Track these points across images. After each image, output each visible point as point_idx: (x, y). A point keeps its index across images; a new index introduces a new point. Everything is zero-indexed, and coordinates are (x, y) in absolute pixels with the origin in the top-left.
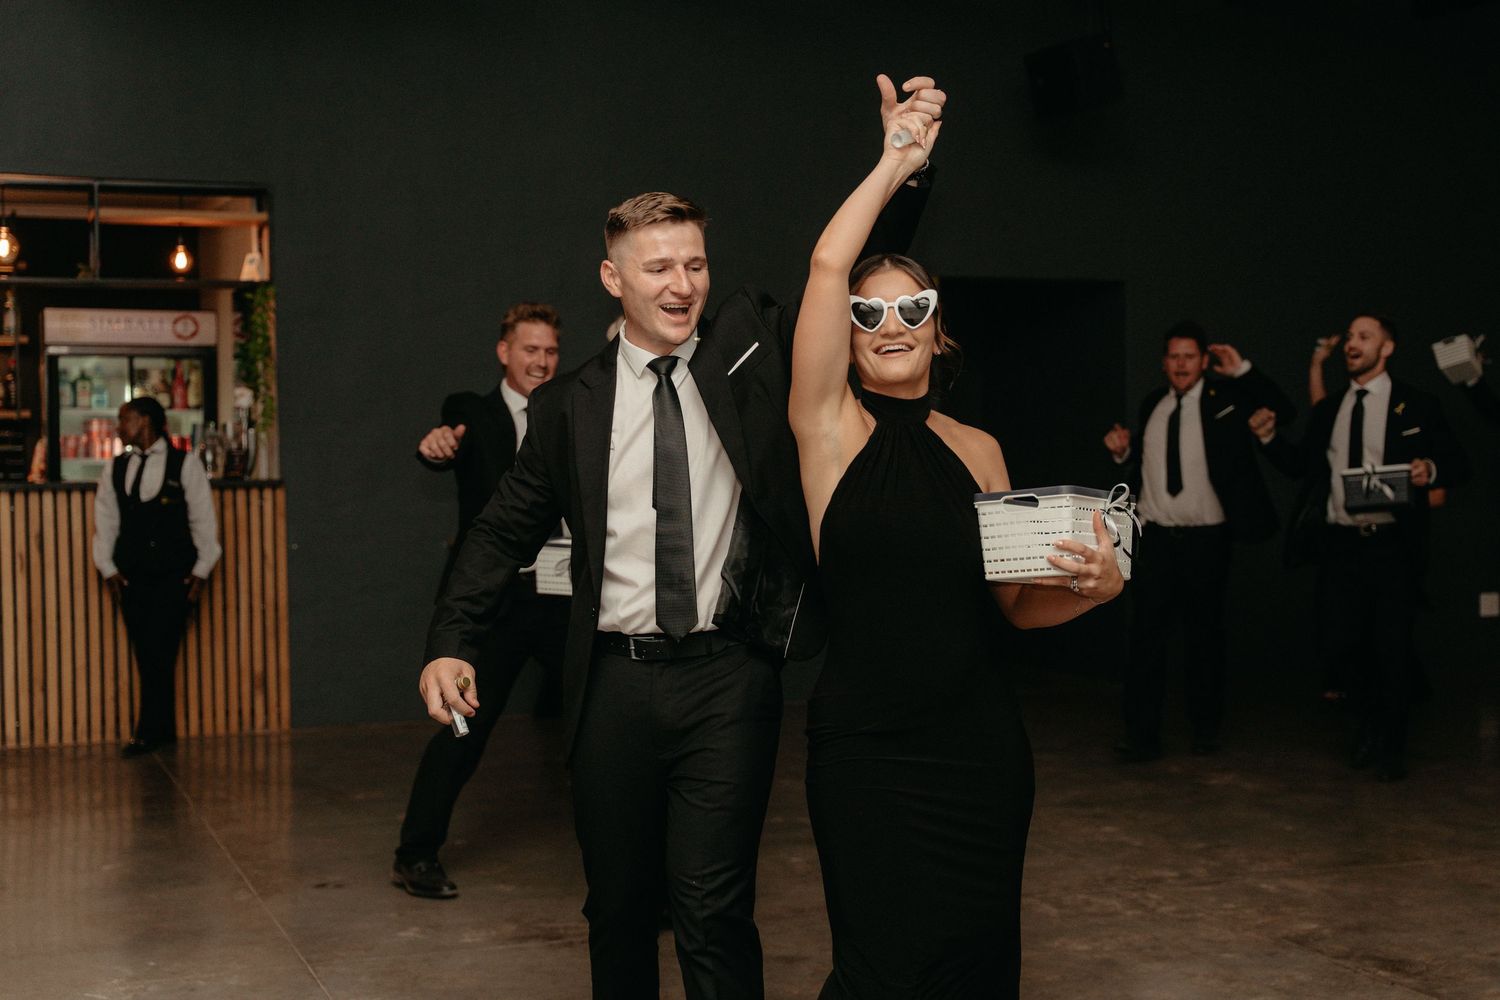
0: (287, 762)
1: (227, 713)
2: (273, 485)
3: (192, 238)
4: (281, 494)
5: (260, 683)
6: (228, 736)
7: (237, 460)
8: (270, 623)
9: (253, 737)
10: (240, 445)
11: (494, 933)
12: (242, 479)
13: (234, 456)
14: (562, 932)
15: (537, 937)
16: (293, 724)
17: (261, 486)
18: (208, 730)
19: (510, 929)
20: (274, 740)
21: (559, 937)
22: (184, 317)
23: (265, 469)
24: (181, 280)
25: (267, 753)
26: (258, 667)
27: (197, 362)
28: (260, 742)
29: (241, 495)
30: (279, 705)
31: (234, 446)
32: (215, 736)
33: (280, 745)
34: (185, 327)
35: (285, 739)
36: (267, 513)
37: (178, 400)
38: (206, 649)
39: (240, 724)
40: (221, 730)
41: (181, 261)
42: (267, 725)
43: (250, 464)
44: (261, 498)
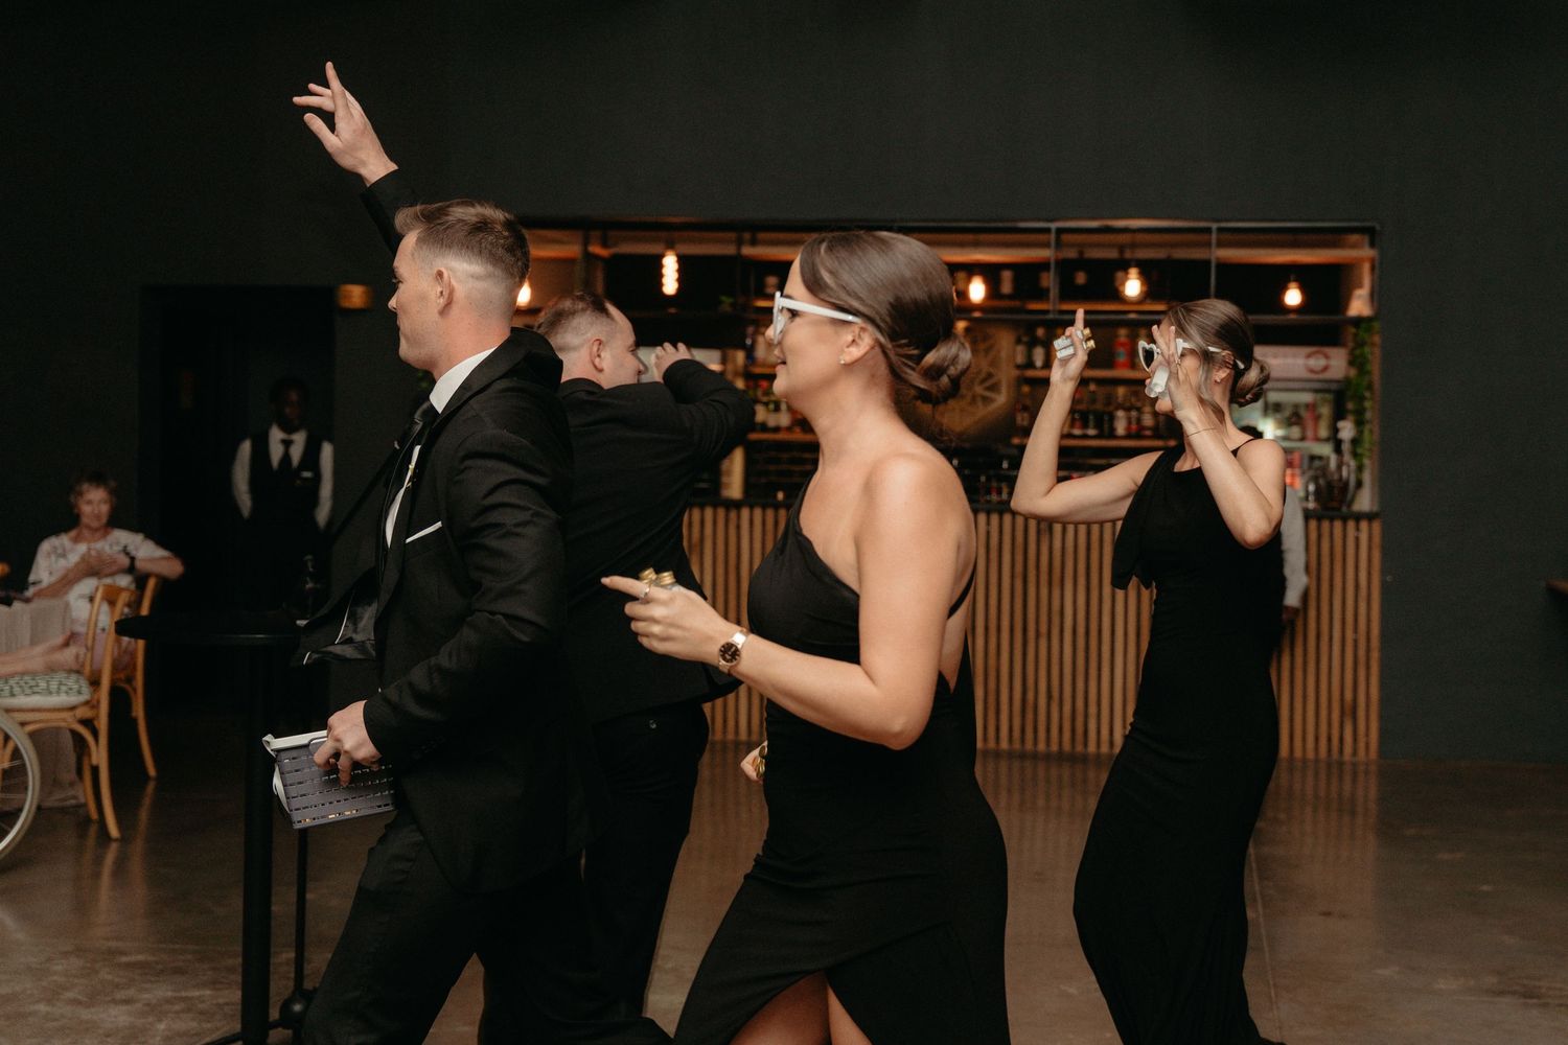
0: (1373, 793)
1: (1317, 739)
2: (1370, 517)
3: (1303, 275)
4: (1376, 526)
5: (1350, 711)
6: (1317, 760)
7: (1336, 492)
8: (1362, 652)
9: (1341, 764)
10: (1341, 476)
11: (1472, 983)
12: (1339, 509)
13: (1334, 487)
14: (1543, 990)
15: (1514, 993)
16: (1382, 753)
17: (1358, 517)
18: (1298, 753)
19: (1491, 980)
20: (1362, 768)
21: (1538, 997)
22: (1317, 352)
23: (1365, 501)
24: (1292, 316)
25: (1354, 780)
26: (1348, 695)
27: (1329, 397)
28: (1348, 768)
29: (1338, 524)
30: (1367, 735)
31: (1336, 477)
32: (1304, 760)
33: (1367, 773)
34: (1317, 362)
35: (1373, 768)
36: (1362, 545)
37: (1310, 433)
38: (1299, 674)
39: (1329, 750)
40: (1311, 755)
41: (1293, 297)
42: (1355, 752)
43: (1349, 496)
44: (1358, 529)
